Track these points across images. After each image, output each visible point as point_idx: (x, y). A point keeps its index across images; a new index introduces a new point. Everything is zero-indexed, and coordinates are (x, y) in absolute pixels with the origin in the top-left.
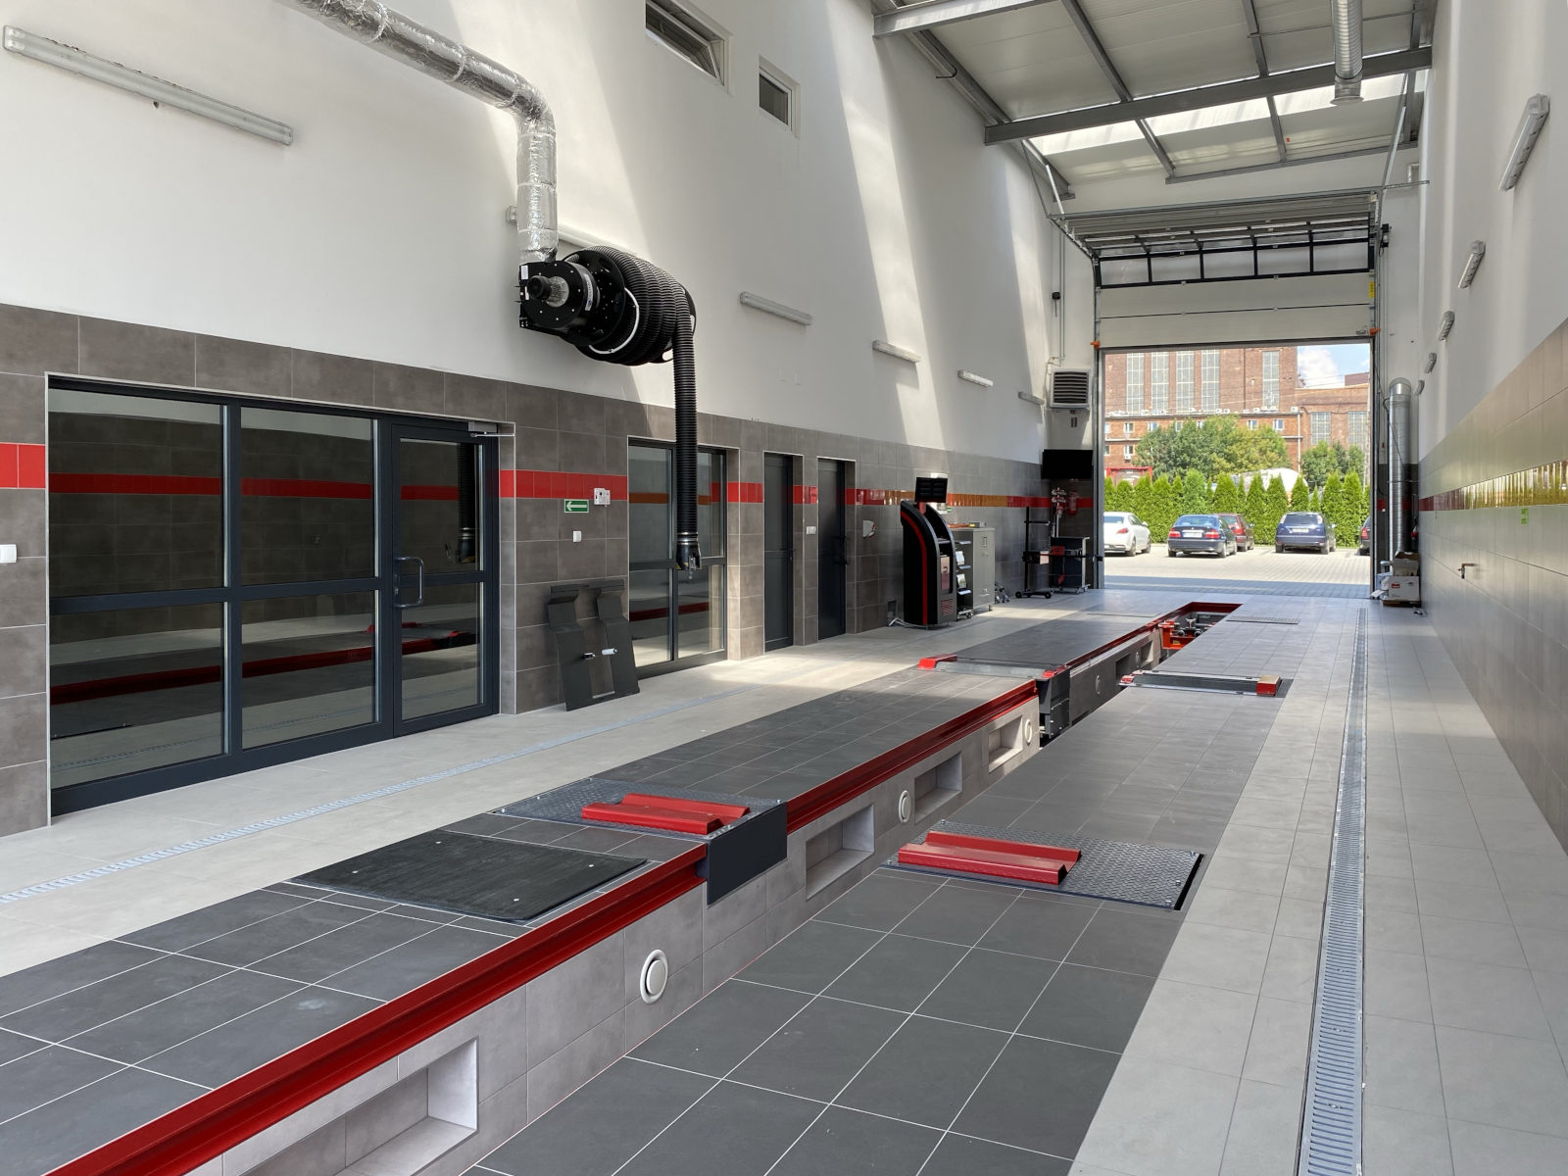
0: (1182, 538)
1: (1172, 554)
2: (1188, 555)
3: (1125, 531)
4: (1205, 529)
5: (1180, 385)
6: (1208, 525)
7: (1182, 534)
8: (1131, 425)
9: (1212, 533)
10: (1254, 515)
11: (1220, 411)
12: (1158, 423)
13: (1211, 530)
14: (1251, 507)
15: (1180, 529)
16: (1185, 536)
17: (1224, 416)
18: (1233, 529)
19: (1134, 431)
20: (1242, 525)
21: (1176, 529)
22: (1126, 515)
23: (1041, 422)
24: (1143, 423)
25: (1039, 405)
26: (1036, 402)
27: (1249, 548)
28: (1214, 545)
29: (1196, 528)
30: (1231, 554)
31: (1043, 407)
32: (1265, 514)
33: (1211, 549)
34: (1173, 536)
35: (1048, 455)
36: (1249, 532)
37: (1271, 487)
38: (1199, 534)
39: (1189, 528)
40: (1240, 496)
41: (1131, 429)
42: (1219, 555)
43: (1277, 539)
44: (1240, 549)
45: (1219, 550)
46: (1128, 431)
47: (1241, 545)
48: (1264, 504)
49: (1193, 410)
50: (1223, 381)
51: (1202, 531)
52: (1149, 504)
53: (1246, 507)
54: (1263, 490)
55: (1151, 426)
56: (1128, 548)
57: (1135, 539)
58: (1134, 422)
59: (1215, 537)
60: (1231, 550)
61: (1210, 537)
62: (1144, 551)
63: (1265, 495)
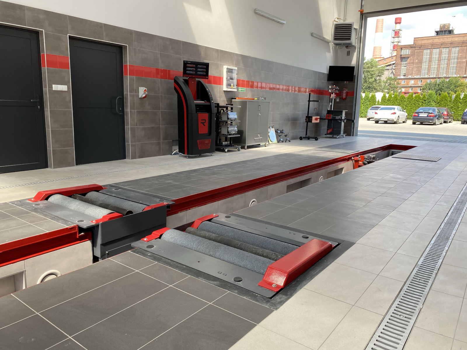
0: (418, 116)
1: (414, 123)
2: (422, 124)
3: (395, 113)
4: (429, 113)
5: (441, 67)
6: (431, 111)
7: (418, 115)
8: (421, 81)
9: (432, 115)
10: (455, 109)
11: (455, 76)
12: (431, 80)
13: (431, 113)
14: (454, 105)
15: (418, 113)
16: (419, 116)
17: (456, 77)
18: (442, 113)
19: (422, 83)
20: (448, 112)
21: (416, 113)
22: (396, 107)
23: (329, 52)
24: (426, 80)
25: (329, 43)
26: (327, 42)
27: (450, 122)
28: (432, 120)
29: (425, 113)
30: (441, 124)
31: (331, 45)
32: (460, 109)
33: (431, 121)
34: (415, 116)
35: (332, 69)
36: (451, 116)
37: (463, 97)
38: (425, 115)
39: (422, 112)
40: (450, 101)
41: (421, 82)
42: (434, 124)
43: (462, 118)
44: (445, 122)
45: (434, 122)
46: (420, 83)
47: (446, 120)
48: (460, 104)
49: (445, 75)
50: (458, 65)
51: (427, 114)
52: (412, 104)
53: (452, 106)
54: (460, 99)
55: (428, 81)
56: (395, 120)
57: (399, 116)
58: (423, 80)
59: (433, 116)
60: (441, 122)
61: (431, 116)
62: (404, 122)
63: (461, 101)
